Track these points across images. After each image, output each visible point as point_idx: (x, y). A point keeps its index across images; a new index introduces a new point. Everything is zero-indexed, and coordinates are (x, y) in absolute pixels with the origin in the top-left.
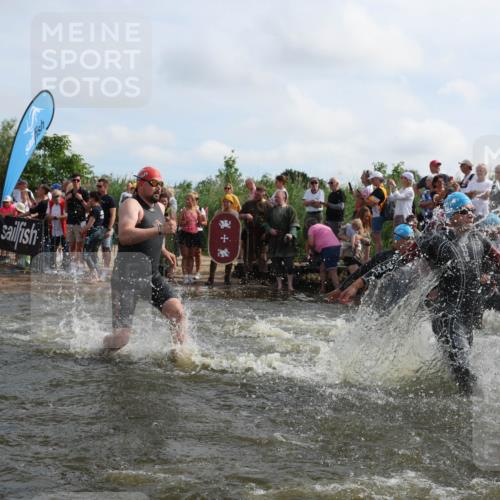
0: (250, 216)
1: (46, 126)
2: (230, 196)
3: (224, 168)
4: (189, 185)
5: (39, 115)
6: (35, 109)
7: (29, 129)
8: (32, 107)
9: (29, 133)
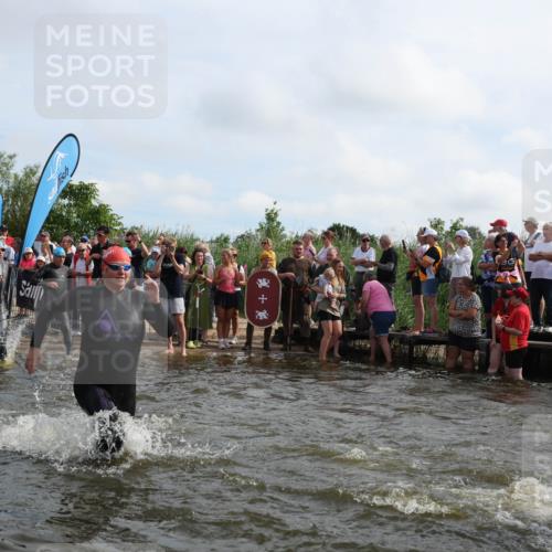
1: (70, 173)
2: (268, 252)
3: (265, 221)
4: (226, 239)
6: (59, 155)
7: (53, 176)
8: (57, 152)
9: (52, 181)
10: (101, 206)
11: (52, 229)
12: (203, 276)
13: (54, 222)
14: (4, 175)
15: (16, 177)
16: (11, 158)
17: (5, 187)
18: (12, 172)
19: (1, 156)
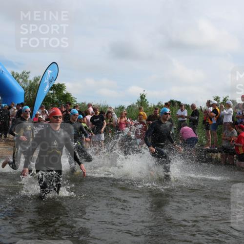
1: (54, 79)
2: (142, 113)
3: (140, 99)
4: (123, 108)
5: (51, 74)
6: (49, 71)
7: (47, 81)
8: (48, 70)
9: (46, 83)
10: (67, 93)
11: (46, 104)
12: (112, 123)
13: (47, 101)
14: (25, 81)
15: (30, 81)
16: (28, 73)
17: (26, 86)
18: (29, 79)
19: (24, 73)
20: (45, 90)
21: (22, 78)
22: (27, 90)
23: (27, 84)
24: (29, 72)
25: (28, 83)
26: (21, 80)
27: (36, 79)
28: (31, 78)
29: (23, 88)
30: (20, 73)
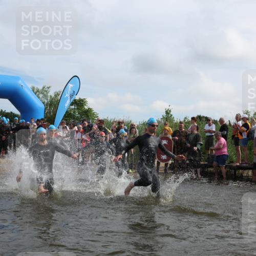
0: (177, 138)
1: (76, 94)
2: (167, 128)
3: (165, 114)
6: (70, 85)
7: (67, 95)
8: (69, 84)
9: (67, 97)
10: (89, 108)
11: (66, 120)
13: (68, 117)
14: (46, 96)
15: (51, 96)
16: (48, 88)
17: (46, 101)
18: (49, 94)
19: (44, 87)
20: (65, 105)
21: (42, 93)
22: (47, 105)
23: (47, 100)
24: (50, 87)
25: (49, 98)
26: (41, 96)
27: (57, 95)
28: (51, 93)
29: (44, 103)
30: (40, 88)
